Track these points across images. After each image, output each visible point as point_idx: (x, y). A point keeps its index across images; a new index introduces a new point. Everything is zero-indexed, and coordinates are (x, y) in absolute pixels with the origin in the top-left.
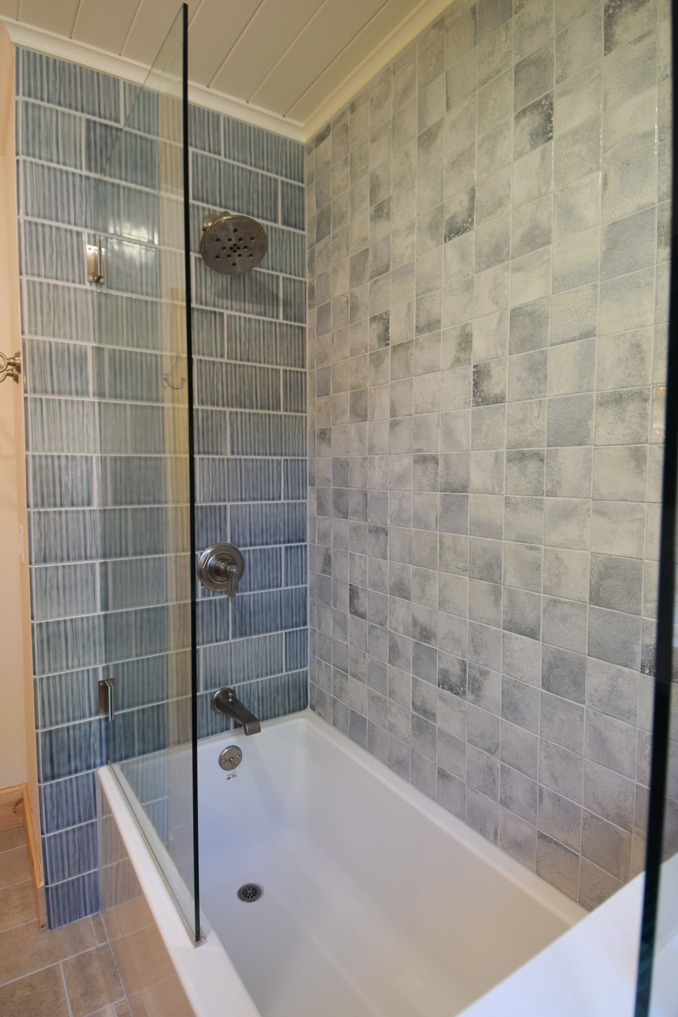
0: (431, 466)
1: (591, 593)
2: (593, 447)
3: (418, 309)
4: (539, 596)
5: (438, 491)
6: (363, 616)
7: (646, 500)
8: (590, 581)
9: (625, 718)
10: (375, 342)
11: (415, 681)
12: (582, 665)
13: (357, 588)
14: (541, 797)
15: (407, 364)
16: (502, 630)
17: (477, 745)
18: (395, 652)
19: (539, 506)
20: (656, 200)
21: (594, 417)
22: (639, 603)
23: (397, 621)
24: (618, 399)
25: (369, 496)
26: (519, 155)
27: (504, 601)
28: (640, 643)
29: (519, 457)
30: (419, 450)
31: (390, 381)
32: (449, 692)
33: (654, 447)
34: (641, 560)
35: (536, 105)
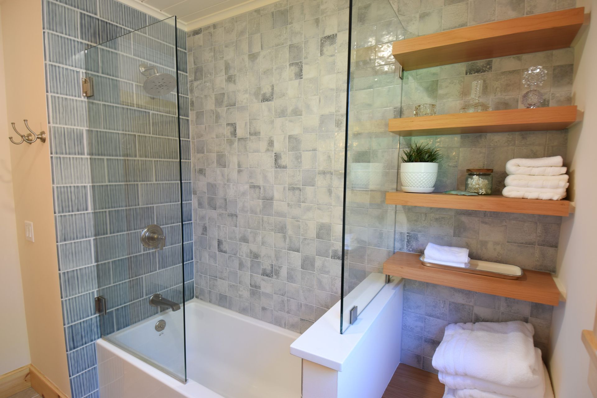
0: (257, 190)
1: (316, 235)
2: (317, 187)
3: (250, 125)
4: (300, 238)
5: (260, 199)
6: (225, 252)
7: (332, 205)
8: (316, 231)
9: (327, 274)
10: (229, 134)
11: (251, 276)
12: (314, 259)
13: (222, 240)
14: (301, 306)
15: (245, 147)
16: (287, 251)
17: (277, 294)
18: (241, 265)
19: (299, 206)
20: (334, 112)
21: (317, 177)
22: (331, 237)
23: (242, 252)
24: (324, 173)
25: (227, 200)
26: (291, 80)
27: (288, 240)
28: (331, 249)
29: (293, 189)
30: (252, 183)
31: (237, 153)
32: (266, 277)
33: (334, 189)
34: (331, 223)
35: (297, 64)
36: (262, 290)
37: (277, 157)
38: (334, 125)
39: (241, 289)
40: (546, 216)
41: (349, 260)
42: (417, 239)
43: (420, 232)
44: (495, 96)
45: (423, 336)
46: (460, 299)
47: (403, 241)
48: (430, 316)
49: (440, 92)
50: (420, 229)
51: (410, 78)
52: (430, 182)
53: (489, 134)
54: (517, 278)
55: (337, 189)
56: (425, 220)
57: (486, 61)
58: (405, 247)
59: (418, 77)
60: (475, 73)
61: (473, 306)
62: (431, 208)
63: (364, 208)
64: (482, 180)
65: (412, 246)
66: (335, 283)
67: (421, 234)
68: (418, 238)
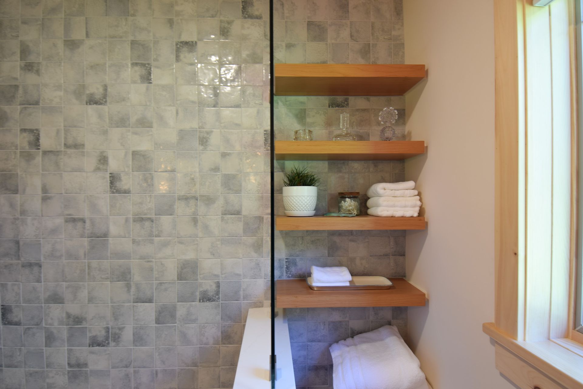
0: (79, 225)
1: (178, 276)
2: (176, 216)
3: (65, 134)
4: (153, 283)
5: (85, 238)
6: (18, 324)
7: (198, 237)
8: (177, 271)
9: (193, 323)
10: (26, 145)
11: (70, 351)
12: (175, 307)
13: (11, 306)
14: (157, 374)
15: (57, 165)
16: (132, 304)
17: (118, 367)
18: (50, 339)
19: (152, 242)
20: (197, 127)
21: (176, 204)
22: (197, 276)
23: (52, 319)
24: (186, 199)
25: (21, 243)
26: (134, 82)
27: (133, 289)
28: (198, 291)
29: (140, 220)
30: (70, 215)
31: (41, 171)
32: (97, 348)
33: (201, 217)
34: (198, 259)
35: (143, 65)
36: (92, 367)
37: (114, 179)
38: (198, 143)
39: (51, 375)
40: (395, 231)
41: (220, 300)
42: (295, 264)
43: (298, 256)
44: (353, 129)
45: (306, 365)
46: (336, 317)
47: (282, 268)
48: (312, 341)
49: (309, 120)
50: (298, 253)
51: (280, 103)
52: (311, 206)
53: (350, 162)
54: (389, 288)
55: (204, 216)
56: (302, 244)
57: (344, 98)
58: (285, 274)
59: (287, 103)
60: (336, 107)
61: (348, 321)
62: (307, 231)
63: (236, 237)
64: (354, 202)
65: (291, 272)
66: (206, 332)
67: (300, 258)
68: (297, 263)
